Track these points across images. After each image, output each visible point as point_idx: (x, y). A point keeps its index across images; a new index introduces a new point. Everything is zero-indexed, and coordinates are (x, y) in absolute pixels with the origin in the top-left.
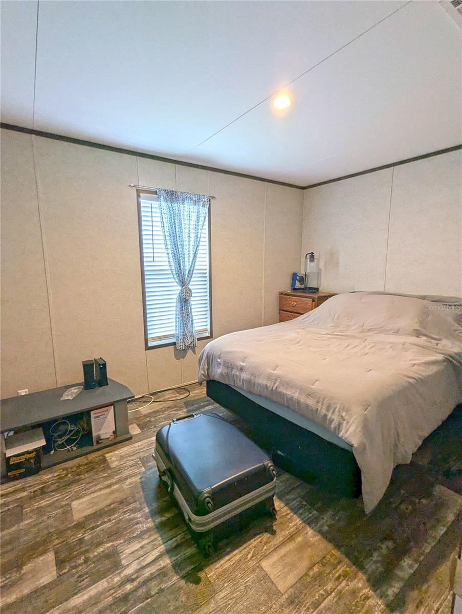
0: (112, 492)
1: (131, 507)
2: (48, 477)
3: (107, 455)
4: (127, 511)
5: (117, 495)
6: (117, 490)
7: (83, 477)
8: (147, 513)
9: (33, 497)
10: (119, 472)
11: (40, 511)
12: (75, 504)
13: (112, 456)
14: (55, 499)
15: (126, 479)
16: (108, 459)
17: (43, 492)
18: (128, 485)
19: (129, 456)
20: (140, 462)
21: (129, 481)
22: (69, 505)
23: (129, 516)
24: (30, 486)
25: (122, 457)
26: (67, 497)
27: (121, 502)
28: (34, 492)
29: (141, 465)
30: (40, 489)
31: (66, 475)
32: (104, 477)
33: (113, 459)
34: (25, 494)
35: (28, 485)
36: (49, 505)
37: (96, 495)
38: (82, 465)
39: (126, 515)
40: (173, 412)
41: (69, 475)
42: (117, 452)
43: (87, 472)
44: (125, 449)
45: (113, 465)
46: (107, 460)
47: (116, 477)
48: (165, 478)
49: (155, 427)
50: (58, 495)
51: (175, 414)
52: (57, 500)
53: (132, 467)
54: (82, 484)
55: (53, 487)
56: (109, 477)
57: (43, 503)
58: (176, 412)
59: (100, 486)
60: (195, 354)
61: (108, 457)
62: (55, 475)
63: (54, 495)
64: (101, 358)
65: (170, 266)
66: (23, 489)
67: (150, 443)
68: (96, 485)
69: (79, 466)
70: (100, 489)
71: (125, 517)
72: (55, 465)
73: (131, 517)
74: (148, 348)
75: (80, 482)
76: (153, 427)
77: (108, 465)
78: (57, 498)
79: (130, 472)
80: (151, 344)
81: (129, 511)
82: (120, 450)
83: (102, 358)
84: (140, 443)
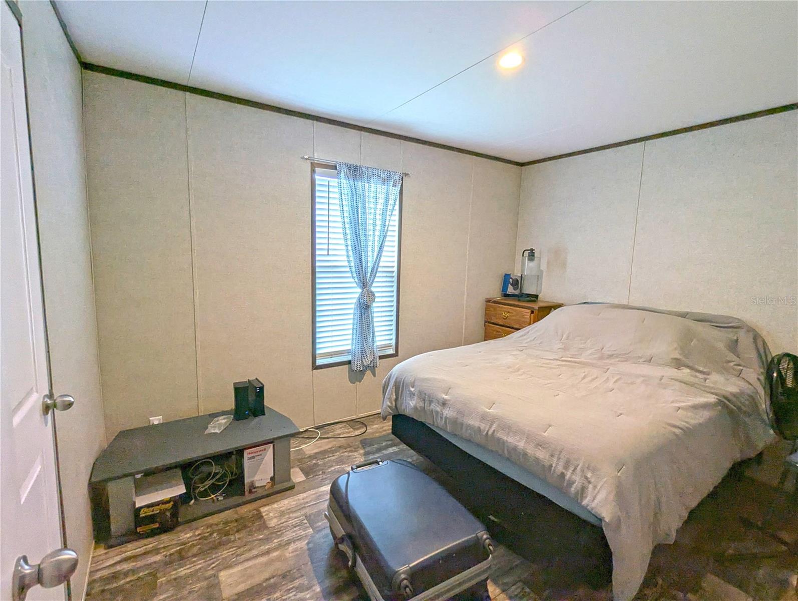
0: (272, 561)
1: (297, 583)
2: (188, 535)
3: (263, 510)
4: (292, 588)
5: (278, 565)
6: (278, 559)
7: (232, 538)
8: (318, 592)
9: (168, 563)
10: (279, 533)
11: (178, 582)
12: (223, 575)
13: (269, 512)
14: (197, 567)
15: (289, 543)
16: (264, 514)
17: (181, 557)
18: (292, 552)
19: (292, 512)
20: (306, 521)
21: (292, 547)
22: (215, 576)
23: (295, 595)
24: (164, 547)
25: (282, 514)
26: (213, 565)
27: (284, 576)
28: (171, 555)
29: (308, 524)
30: (176, 552)
31: (211, 534)
32: (260, 539)
33: (271, 514)
34: (158, 558)
35: (162, 546)
36: (191, 575)
37: (250, 563)
38: (232, 522)
39: (291, 595)
40: (346, 454)
41: (215, 535)
42: (275, 506)
43: (237, 531)
44: (286, 502)
45: (273, 523)
46: (263, 517)
47: (275, 541)
48: (342, 547)
49: (324, 473)
50: (200, 562)
51: (349, 456)
52: (200, 569)
53: (295, 527)
54: (232, 548)
55: (195, 550)
56: (267, 540)
57: (183, 572)
58: (350, 454)
59: (255, 552)
60: (375, 376)
61: (264, 512)
62: (197, 534)
63: (194, 562)
64: (256, 379)
65: (349, 261)
66: (156, 551)
67: (318, 495)
68: (250, 550)
69: (226, 523)
70: (256, 556)
71: (290, 597)
72: (195, 520)
73: (298, 596)
74: (315, 367)
75: (228, 546)
76: (321, 473)
77: (264, 522)
78: (200, 566)
79: (294, 534)
80: (319, 362)
81: (294, 589)
82: (279, 503)
83: (258, 378)
84: (305, 495)
